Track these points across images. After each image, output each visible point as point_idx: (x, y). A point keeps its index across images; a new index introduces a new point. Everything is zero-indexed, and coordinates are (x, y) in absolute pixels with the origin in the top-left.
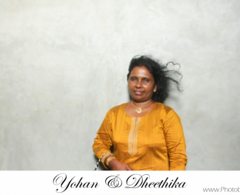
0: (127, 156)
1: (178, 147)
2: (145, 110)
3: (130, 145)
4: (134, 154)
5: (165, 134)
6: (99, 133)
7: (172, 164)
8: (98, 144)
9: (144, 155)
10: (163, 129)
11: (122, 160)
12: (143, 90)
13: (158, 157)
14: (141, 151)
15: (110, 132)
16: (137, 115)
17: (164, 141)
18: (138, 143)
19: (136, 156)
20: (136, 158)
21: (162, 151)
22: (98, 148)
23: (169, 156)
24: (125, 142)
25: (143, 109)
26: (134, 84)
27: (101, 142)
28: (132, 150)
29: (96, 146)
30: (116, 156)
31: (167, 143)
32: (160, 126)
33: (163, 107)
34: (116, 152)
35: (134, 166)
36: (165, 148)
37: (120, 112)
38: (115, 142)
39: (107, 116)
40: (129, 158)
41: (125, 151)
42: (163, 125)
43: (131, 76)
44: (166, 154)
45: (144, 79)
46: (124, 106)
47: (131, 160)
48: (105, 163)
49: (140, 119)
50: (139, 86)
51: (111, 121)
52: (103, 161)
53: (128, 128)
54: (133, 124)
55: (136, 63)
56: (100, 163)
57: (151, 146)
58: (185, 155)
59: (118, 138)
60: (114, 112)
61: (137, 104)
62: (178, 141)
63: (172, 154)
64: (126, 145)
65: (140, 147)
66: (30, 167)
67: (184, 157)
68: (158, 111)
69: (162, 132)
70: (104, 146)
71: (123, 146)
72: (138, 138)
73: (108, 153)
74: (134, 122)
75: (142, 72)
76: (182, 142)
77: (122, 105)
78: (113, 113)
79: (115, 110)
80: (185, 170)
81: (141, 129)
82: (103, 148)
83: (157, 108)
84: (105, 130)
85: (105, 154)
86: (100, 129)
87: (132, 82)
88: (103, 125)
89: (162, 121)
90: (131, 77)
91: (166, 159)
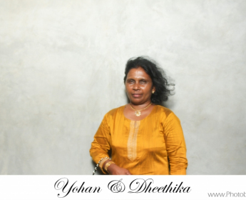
0: (127, 161)
1: (178, 151)
2: (144, 113)
3: (129, 150)
4: (134, 159)
5: (166, 138)
6: (97, 137)
7: (172, 168)
8: (95, 148)
9: (145, 160)
10: (163, 132)
11: (121, 165)
12: (141, 92)
13: (158, 161)
14: (141, 155)
15: (108, 136)
16: (136, 119)
17: (164, 145)
18: (138, 147)
19: (136, 160)
20: (136, 163)
21: (162, 155)
22: (95, 152)
23: (169, 160)
24: (124, 146)
25: (142, 112)
26: (131, 86)
27: (99, 147)
28: (132, 155)
29: (94, 151)
30: (114, 161)
31: (167, 146)
32: (161, 129)
33: (162, 110)
34: (115, 157)
35: (134, 171)
36: (165, 152)
37: (118, 115)
38: (113, 146)
39: (105, 119)
40: (128, 163)
41: (124, 156)
42: (164, 128)
43: (128, 78)
44: (166, 158)
45: (141, 81)
46: (122, 109)
47: (131, 165)
48: (103, 168)
49: (139, 123)
50: (136, 88)
51: (109, 125)
52: (101, 166)
53: (127, 132)
54: (132, 128)
55: (132, 65)
56: (98, 168)
57: (151, 150)
58: (186, 159)
59: (116, 142)
60: (112, 115)
61: (136, 107)
62: (179, 145)
63: (172, 158)
64: (125, 150)
65: (140, 151)
66: (30, 172)
67: (184, 161)
68: (157, 114)
69: (162, 135)
70: (102, 150)
71: (122, 151)
72: (138, 143)
73: (106, 157)
74: (134, 125)
75: (139, 74)
76: (182, 145)
77: (120, 108)
78: (111, 117)
79: (113, 113)
80: (185, 174)
81: (141, 132)
82: (100, 152)
83: (156, 111)
84: (102, 134)
85: (103, 159)
86: (97, 133)
87: (130, 85)
88: (100, 128)
89: (162, 124)
90: (128, 80)
91: (166, 163)
